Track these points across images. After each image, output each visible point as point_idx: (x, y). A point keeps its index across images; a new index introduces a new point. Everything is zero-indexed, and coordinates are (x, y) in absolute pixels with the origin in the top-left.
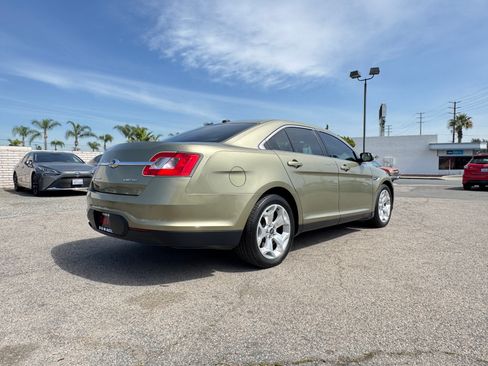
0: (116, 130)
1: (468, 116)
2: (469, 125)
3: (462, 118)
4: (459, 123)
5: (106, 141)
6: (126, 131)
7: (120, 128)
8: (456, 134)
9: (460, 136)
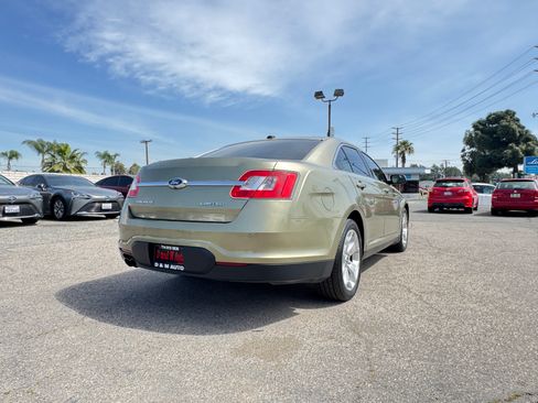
0: (25, 145)
1: (409, 142)
2: (411, 151)
3: (404, 143)
4: (403, 149)
5: (10, 158)
6: (39, 148)
7: (30, 142)
8: (400, 159)
9: (404, 160)
